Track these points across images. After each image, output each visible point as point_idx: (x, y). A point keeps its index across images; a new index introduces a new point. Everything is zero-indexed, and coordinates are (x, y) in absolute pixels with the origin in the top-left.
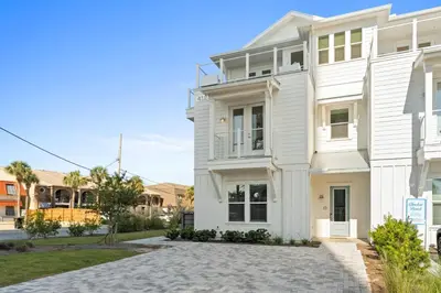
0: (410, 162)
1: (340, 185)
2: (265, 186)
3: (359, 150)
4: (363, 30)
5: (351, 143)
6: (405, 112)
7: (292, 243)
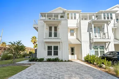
0: (89, 42)
1: (72, 46)
2: (58, 46)
3: (76, 39)
4: (76, 14)
5: (74, 37)
6: (88, 32)
7: (65, 61)
